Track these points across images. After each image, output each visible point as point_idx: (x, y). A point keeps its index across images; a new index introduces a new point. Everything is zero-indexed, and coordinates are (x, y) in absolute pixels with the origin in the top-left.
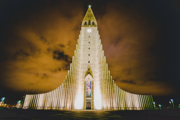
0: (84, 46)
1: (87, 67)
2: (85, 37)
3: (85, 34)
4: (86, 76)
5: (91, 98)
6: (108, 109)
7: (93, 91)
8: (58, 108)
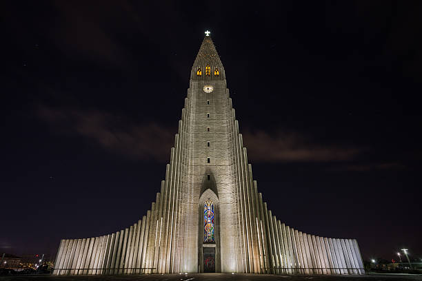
0: (196, 123)
1: (204, 172)
2: (198, 104)
3: (198, 97)
4: (201, 193)
5: (214, 246)
6: (256, 271)
7: (219, 228)
8: (138, 271)
